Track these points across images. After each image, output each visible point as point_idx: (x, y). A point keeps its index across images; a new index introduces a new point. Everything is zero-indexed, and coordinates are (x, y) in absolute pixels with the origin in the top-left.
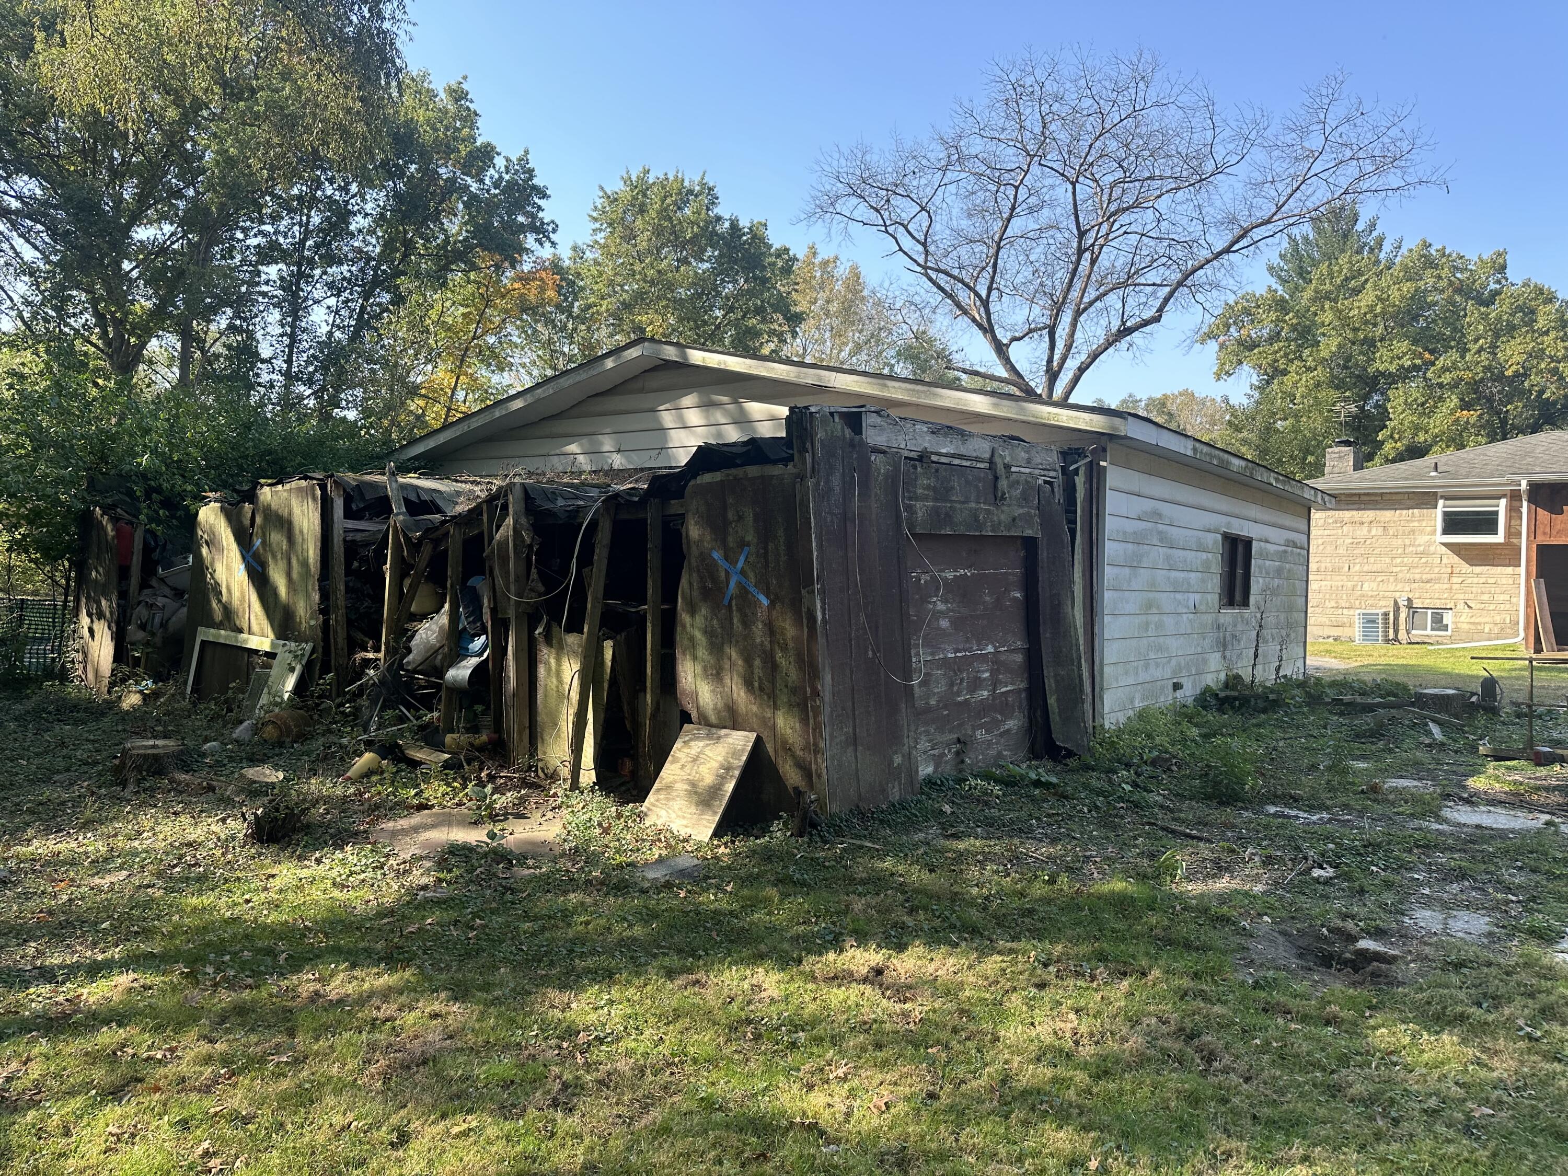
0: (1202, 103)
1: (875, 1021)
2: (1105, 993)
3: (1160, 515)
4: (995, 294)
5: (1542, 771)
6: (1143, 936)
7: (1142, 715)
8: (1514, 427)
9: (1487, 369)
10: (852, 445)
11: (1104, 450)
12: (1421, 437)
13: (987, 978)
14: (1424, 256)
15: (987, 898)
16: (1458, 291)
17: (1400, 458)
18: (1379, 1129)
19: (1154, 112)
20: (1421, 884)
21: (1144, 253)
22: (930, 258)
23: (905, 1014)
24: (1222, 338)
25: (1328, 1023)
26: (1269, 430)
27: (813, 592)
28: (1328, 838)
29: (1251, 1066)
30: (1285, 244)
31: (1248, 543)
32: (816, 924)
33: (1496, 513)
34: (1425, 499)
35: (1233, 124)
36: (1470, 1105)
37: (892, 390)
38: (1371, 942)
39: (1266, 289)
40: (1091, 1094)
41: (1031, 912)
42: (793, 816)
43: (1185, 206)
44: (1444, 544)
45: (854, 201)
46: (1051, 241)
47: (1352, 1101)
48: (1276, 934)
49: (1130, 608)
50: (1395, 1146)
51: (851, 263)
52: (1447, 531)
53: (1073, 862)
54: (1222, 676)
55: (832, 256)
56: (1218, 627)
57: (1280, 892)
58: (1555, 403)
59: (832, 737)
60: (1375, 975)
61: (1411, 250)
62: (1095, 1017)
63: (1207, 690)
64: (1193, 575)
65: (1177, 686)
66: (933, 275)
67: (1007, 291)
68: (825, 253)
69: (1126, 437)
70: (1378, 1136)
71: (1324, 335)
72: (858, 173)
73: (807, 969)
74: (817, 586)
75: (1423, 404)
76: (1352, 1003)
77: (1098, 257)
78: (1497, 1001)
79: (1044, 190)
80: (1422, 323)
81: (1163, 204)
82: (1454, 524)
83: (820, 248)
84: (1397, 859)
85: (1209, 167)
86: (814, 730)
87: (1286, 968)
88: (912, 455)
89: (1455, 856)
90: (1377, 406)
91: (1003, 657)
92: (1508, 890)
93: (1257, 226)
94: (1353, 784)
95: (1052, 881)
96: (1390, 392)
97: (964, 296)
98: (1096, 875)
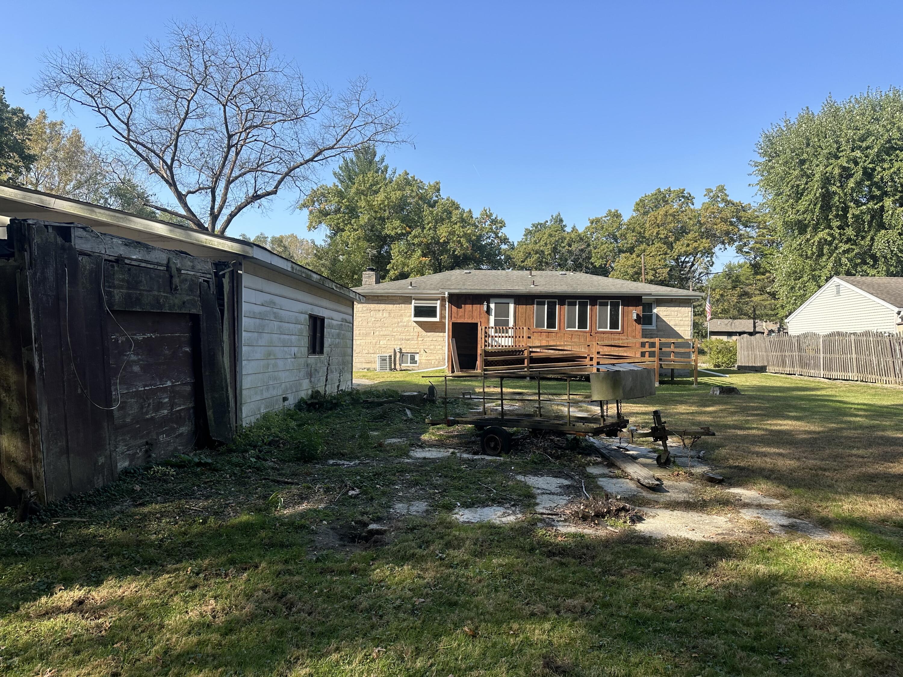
0: (296, 76)
1: (75, 636)
2: (233, 583)
3: (274, 303)
4: (176, 164)
5: (451, 429)
6: (257, 545)
7: (265, 417)
8: (444, 267)
9: (433, 238)
10: (63, 248)
11: (240, 264)
12: (406, 269)
13: (158, 590)
14: (405, 179)
15: (161, 540)
16: (420, 198)
17: (397, 279)
18: (373, 623)
19: (271, 75)
20: (398, 491)
21: (267, 153)
22: (131, 133)
23: (98, 626)
24: (311, 208)
25: (352, 573)
26: (335, 261)
27: (32, 349)
28: (357, 474)
29: (312, 606)
30: (341, 162)
31: (322, 320)
32: (33, 580)
33: (436, 307)
34: (406, 300)
35: (314, 91)
36: (415, 599)
37: (99, 215)
38: (375, 525)
39: (332, 184)
40: (221, 646)
41: (190, 543)
42: (16, 508)
43: (289, 131)
44: (415, 322)
45: (74, 87)
46: (212, 137)
47: (362, 611)
48: (329, 530)
49: (258, 356)
50: (380, 630)
51: (73, 128)
52: (416, 315)
53: (218, 508)
54: (310, 392)
55: (59, 121)
56: (307, 366)
57: (333, 506)
58: (459, 257)
59: (48, 450)
60: (375, 542)
61: (400, 175)
62: (226, 598)
63: (302, 401)
64: (293, 337)
65: (285, 399)
66: (134, 145)
67: (185, 162)
68: (52, 118)
69: (252, 258)
70: (373, 627)
71: (361, 213)
72: (77, 69)
73: (24, 612)
74: (34, 346)
75: (406, 253)
76: (364, 559)
77: (240, 151)
78: (428, 543)
79: (207, 106)
80: (405, 213)
81: (277, 127)
82: (419, 312)
83: (48, 113)
84: (388, 479)
85: (301, 112)
86: (34, 446)
87: (333, 548)
88: (110, 258)
89: (414, 474)
90: (386, 252)
91: (177, 389)
92: (435, 488)
93: (327, 149)
94: (371, 443)
95: (204, 522)
96: (392, 245)
97: (155, 161)
98: (232, 514)
